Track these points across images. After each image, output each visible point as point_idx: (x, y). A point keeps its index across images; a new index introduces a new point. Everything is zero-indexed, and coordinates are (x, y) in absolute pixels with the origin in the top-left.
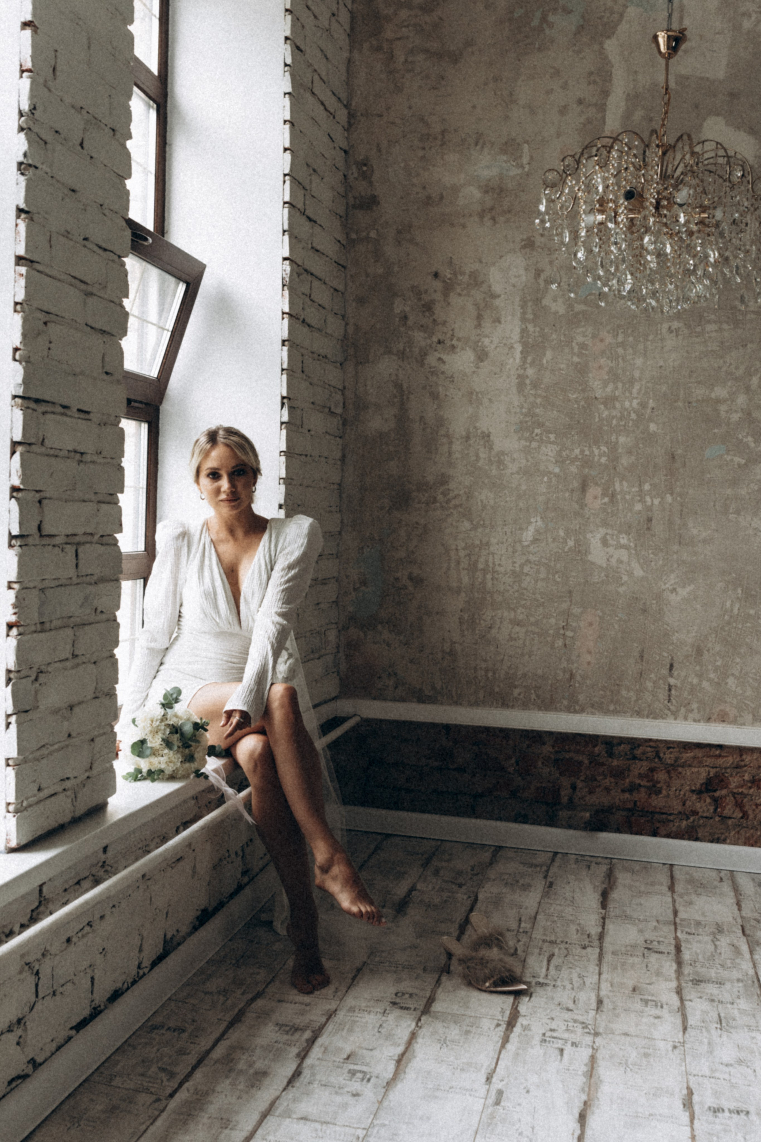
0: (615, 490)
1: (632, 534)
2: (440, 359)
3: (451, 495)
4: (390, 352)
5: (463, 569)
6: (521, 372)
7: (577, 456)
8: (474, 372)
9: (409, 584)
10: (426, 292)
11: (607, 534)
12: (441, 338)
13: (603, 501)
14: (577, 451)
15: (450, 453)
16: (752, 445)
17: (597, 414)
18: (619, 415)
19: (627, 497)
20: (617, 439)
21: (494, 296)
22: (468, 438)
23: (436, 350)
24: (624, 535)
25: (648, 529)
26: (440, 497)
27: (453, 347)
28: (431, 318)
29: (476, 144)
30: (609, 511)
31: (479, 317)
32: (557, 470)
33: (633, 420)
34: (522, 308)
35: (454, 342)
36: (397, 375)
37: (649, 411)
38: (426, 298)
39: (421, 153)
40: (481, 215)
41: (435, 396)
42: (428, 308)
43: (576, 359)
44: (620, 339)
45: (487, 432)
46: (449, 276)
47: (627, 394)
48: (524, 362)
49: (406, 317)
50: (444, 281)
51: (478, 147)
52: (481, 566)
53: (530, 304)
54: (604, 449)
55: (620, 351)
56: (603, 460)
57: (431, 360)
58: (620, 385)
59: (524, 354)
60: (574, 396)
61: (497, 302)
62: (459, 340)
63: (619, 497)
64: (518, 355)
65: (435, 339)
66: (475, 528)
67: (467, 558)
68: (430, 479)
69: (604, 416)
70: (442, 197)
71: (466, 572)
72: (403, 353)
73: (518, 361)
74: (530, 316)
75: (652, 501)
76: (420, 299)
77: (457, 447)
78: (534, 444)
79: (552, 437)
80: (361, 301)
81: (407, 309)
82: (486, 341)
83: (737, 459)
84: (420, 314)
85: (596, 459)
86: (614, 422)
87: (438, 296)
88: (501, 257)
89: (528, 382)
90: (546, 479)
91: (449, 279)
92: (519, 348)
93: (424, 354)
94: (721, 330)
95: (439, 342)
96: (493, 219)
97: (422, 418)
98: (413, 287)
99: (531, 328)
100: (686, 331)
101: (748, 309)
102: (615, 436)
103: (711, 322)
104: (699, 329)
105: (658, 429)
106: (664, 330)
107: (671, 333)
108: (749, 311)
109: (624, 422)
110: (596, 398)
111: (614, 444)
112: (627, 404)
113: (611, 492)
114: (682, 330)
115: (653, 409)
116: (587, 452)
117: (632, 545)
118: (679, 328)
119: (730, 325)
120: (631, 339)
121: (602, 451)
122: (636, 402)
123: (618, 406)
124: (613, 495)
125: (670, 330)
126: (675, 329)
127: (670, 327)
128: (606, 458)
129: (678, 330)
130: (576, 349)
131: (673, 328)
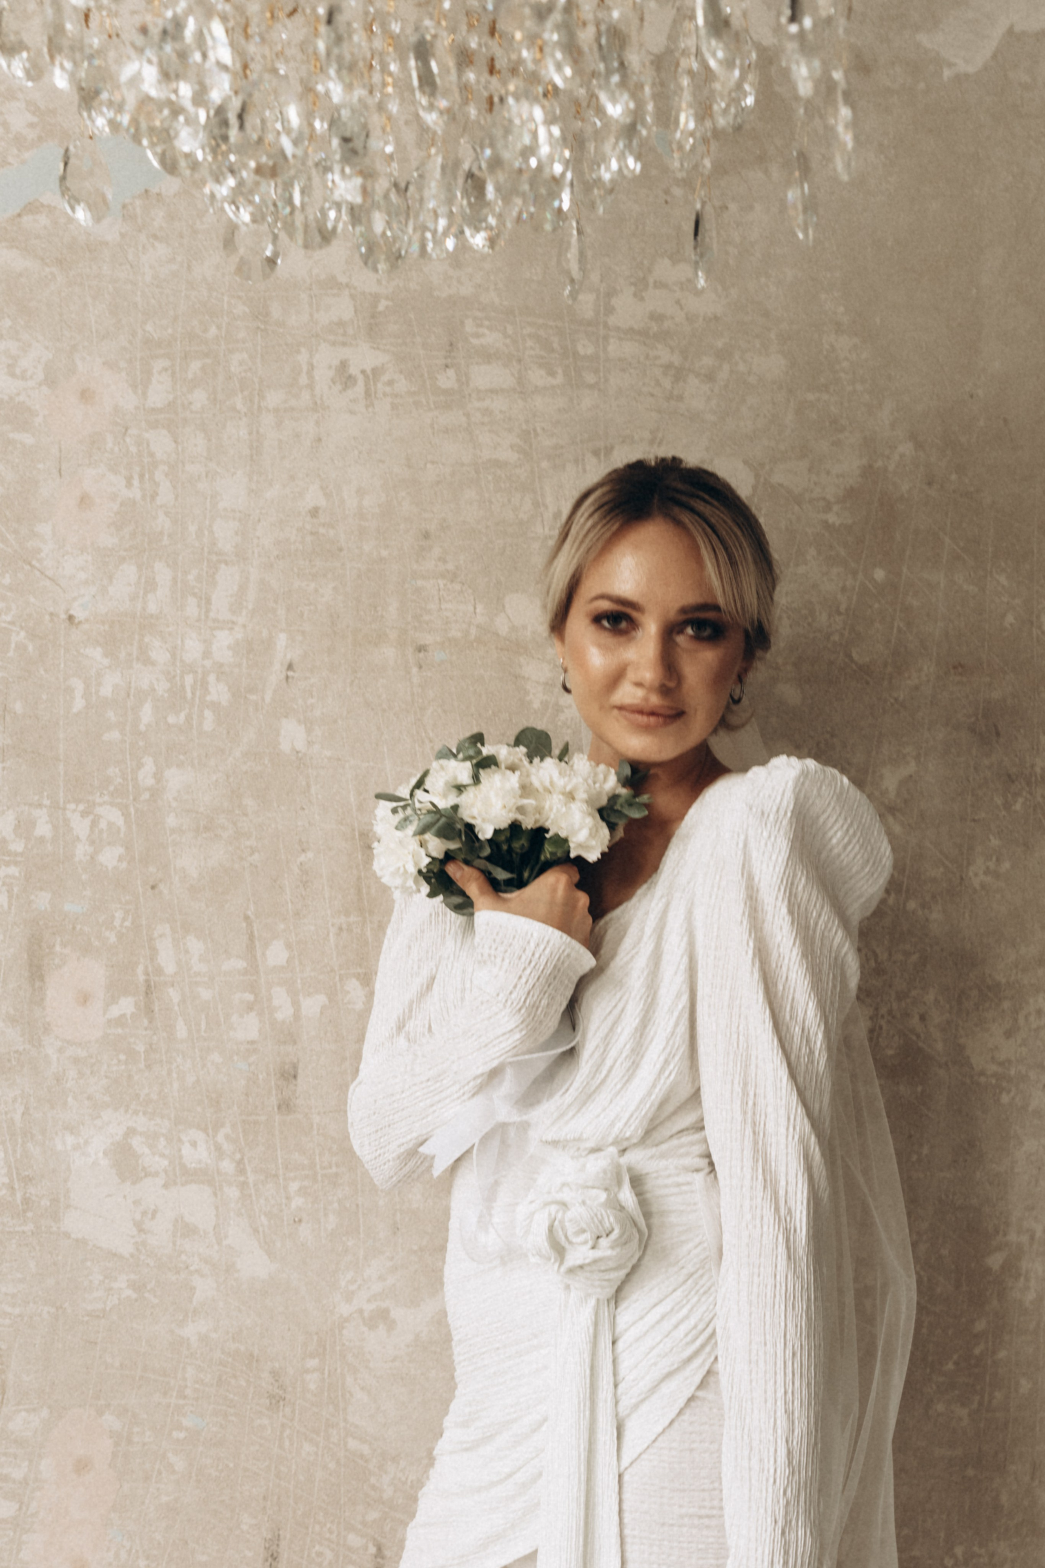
0: (159, 971)
1: (227, 1130)
11: (131, 1132)
13: (115, 1011)
17: (78, 685)
18: (162, 687)
19: (205, 994)
20: (158, 776)
24: (198, 1135)
25: (285, 1106)
30: (141, 1048)
33: (215, 706)
37: (275, 675)
44: (158, 395)
47: (192, 608)
54: (111, 815)
56: (110, 857)
58: (163, 574)
63: (174, 995)
69: (106, 691)
75: (296, 1004)
85: (82, 851)
86: (147, 714)
94: (522, 389)
100: (402, 385)
101: (612, 320)
102: (149, 765)
103: (487, 356)
104: (447, 380)
105: (310, 743)
106: (323, 375)
107: (346, 387)
108: (618, 329)
109: (182, 716)
110: (71, 618)
111: (146, 796)
112: (193, 648)
113: (142, 978)
114: (386, 378)
115: (290, 667)
116: (43, 829)
117: (227, 1166)
118: (377, 372)
119: (552, 373)
120: (199, 397)
121: (103, 825)
122: (223, 639)
123: (159, 654)
124: (149, 989)
125: (343, 375)
126: (363, 372)
127: (343, 365)
128: (118, 851)
129: (372, 376)
131: (354, 369)
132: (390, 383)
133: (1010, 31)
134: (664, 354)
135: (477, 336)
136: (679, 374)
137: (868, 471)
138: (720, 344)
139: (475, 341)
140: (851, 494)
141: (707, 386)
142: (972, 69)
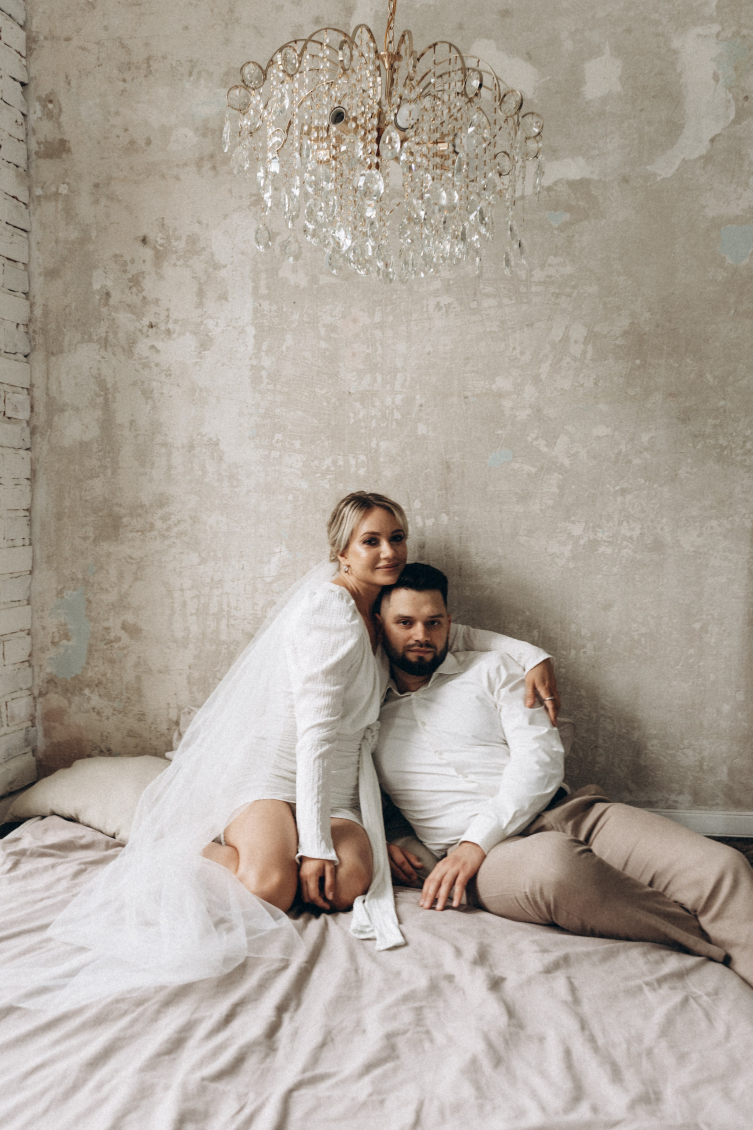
2: (153, 347)
3: (174, 519)
4: (90, 340)
5: (192, 614)
6: (254, 362)
7: (328, 467)
8: (196, 363)
9: (124, 635)
10: (133, 261)
12: (154, 321)
14: (328, 462)
15: (170, 468)
16: (544, 449)
17: (352, 415)
18: (379, 414)
20: (378, 445)
21: (217, 267)
22: (191, 447)
23: (147, 336)
26: (159, 524)
27: (169, 332)
28: (141, 296)
29: (190, 74)
31: (201, 293)
32: (304, 485)
33: (397, 421)
34: (254, 281)
35: (171, 326)
36: (99, 369)
37: (416, 409)
38: (133, 270)
39: (121, 85)
40: (199, 163)
41: (147, 394)
42: (135, 282)
43: (323, 345)
44: (377, 318)
45: (215, 439)
46: (161, 241)
47: (388, 387)
48: (259, 349)
49: (108, 294)
50: (155, 248)
51: (192, 78)
52: (214, 609)
53: (263, 275)
54: (362, 458)
55: (378, 333)
56: (362, 471)
57: (142, 348)
58: (379, 377)
59: (258, 339)
60: (323, 392)
61: (223, 273)
62: (176, 321)
64: (251, 341)
65: (146, 322)
66: (203, 561)
67: (195, 600)
68: (146, 500)
69: (361, 416)
70: (149, 142)
71: (194, 618)
72: (106, 340)
73: (250, 348)
74: (263, 291)
75: (424, 522)
76: (125, 271)
77: (178, 459)
78: (275, 454)
79: (297, 444)
80: (52, 274)
81: (109, 284)
82: (210, 324)
83: (527, 468)
84: (127, 291)
85: (353, 470)
86: (374, 424)
87: (148, 267)
88: (226, 216)
89: (264, 373)
90: (290, 497)
91: (161, 245)
92: (251, 331)
93: (132, 342)
94: (500, 305)
95: (151, 326)
96: (214, 168)
97: (132, 422)
98: (116, 256)
99: (265, 305)
100: (459, 308)
101: (533, 279)
102: (375, 440)
103: (488, 296)
104: (474, 305)
105: (428, 432)
106: (431, 307)
107: (439, 310)
108: (535, 282)
109: (385, 424)
110: (350, 393)
111: (373, 451)
112: (388, 401)
114: (453, 306)
115: (421, 406)
116: (341, 463)
118: (450, 304)
119: (511, 300)
120: (391, 318)
121: (360, 461)
122: (399, 397)
123: (377, 404)
125: (438, 306)
126: (445, 305)
127: (438, 303)
128: (365, 469)
129: (448, 306)
130: (323, 331)
131: (442, 304)
132: (454, 308)
134: (552, 289)
135: (483, 289)
136: (557, 296)
137: (632, 324)
138: (573, 283)
139: (483, 291)
140: (625, 333)
141: (569, 299)
142: (669, 176)
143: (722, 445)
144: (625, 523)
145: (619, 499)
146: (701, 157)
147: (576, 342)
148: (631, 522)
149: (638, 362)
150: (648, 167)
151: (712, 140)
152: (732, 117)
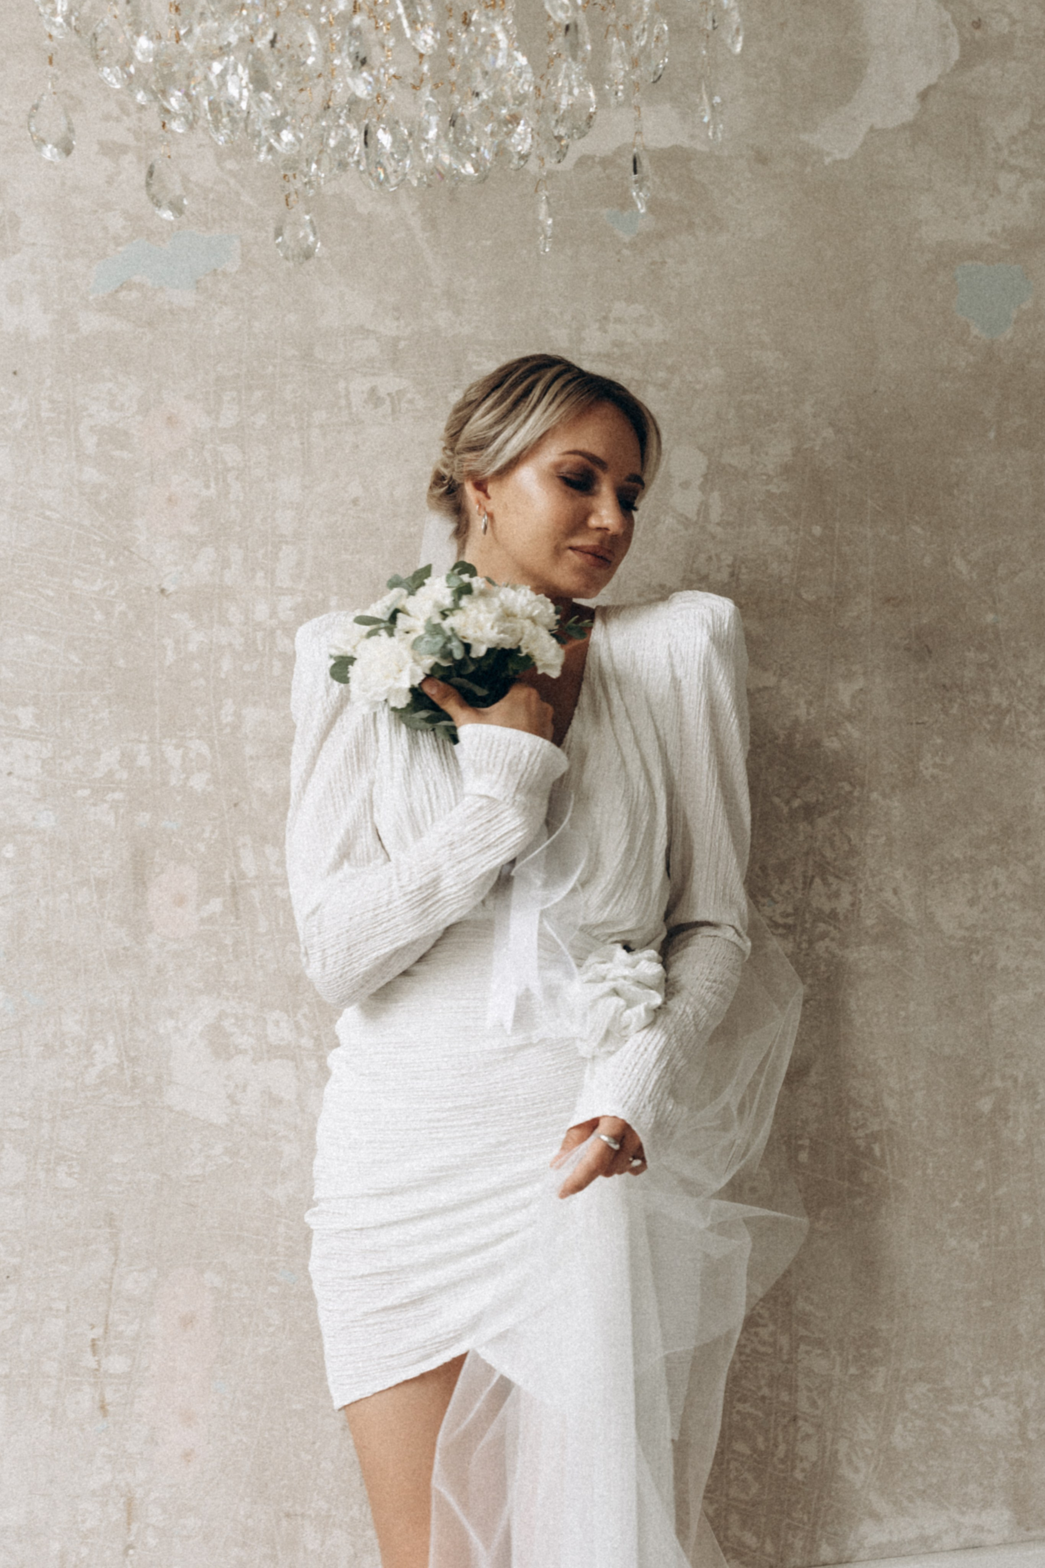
0: (243, 875)
1: (306, 1009)
7: (110, 773)
11: (222, 1015)
13: (205, 911)
14: (110, 758)
17: (169, 642)
18: (238, 643)
20: (238, 715)
24: (280, 1016)
30: (228, 941)
32: (47, 821)
33: (282, 656)
43: (91, 474)
44: (229, 416)
47: (260, 580)
54: (199, 747)
55: (231, 454)
56: (199, 782)
58: (236, 555)
60: (94, 587)
63: (256, 894)
69: (192, 647)
79: (26, 716)
85: (174, 779)
86: (226, 665)
100: (420, 404)
102: (229, 707)
106: (358, 398)
107: (376, 406)
109: (255, 665)
110: (163, 591)
111: (228, 730)
112: (261, 611)
113: (228, 881)
114: (407, 398)
116: (143, 760)
117: (306, 1042)
118: (400, 394)
120: (261, 419)
121: (192, 755)
123: (234, 614)
124: (234, 891)
125: (374, 398)
126: (389, 394)
127: (373, 390)
128: (206, 776)
129: (396, 398)
130: (90, 443)
131: (382, 392)
132: (411, 401)
133: (872, 129)
137: (797, 451)
138: (669, 361)
140: (787, 470)
141: (662, 394)
142: (846, 156)
143: (998, 706)
144: (818, 880)
145: (802, 826)
146: (904, 127)
147: (685, 485)
148: (831, 879)
149: (817, 530)
150: (804, 137)
151: (923, 96)
152: (955, 55)
